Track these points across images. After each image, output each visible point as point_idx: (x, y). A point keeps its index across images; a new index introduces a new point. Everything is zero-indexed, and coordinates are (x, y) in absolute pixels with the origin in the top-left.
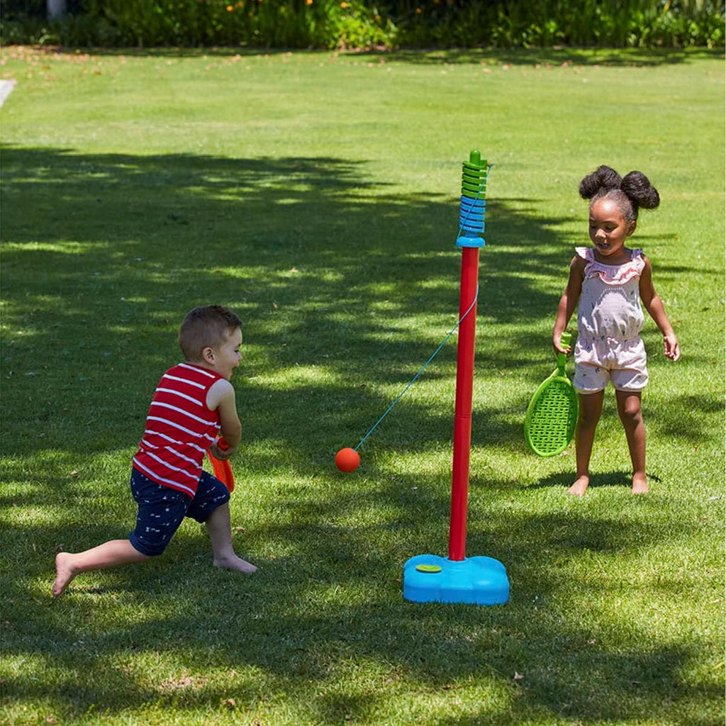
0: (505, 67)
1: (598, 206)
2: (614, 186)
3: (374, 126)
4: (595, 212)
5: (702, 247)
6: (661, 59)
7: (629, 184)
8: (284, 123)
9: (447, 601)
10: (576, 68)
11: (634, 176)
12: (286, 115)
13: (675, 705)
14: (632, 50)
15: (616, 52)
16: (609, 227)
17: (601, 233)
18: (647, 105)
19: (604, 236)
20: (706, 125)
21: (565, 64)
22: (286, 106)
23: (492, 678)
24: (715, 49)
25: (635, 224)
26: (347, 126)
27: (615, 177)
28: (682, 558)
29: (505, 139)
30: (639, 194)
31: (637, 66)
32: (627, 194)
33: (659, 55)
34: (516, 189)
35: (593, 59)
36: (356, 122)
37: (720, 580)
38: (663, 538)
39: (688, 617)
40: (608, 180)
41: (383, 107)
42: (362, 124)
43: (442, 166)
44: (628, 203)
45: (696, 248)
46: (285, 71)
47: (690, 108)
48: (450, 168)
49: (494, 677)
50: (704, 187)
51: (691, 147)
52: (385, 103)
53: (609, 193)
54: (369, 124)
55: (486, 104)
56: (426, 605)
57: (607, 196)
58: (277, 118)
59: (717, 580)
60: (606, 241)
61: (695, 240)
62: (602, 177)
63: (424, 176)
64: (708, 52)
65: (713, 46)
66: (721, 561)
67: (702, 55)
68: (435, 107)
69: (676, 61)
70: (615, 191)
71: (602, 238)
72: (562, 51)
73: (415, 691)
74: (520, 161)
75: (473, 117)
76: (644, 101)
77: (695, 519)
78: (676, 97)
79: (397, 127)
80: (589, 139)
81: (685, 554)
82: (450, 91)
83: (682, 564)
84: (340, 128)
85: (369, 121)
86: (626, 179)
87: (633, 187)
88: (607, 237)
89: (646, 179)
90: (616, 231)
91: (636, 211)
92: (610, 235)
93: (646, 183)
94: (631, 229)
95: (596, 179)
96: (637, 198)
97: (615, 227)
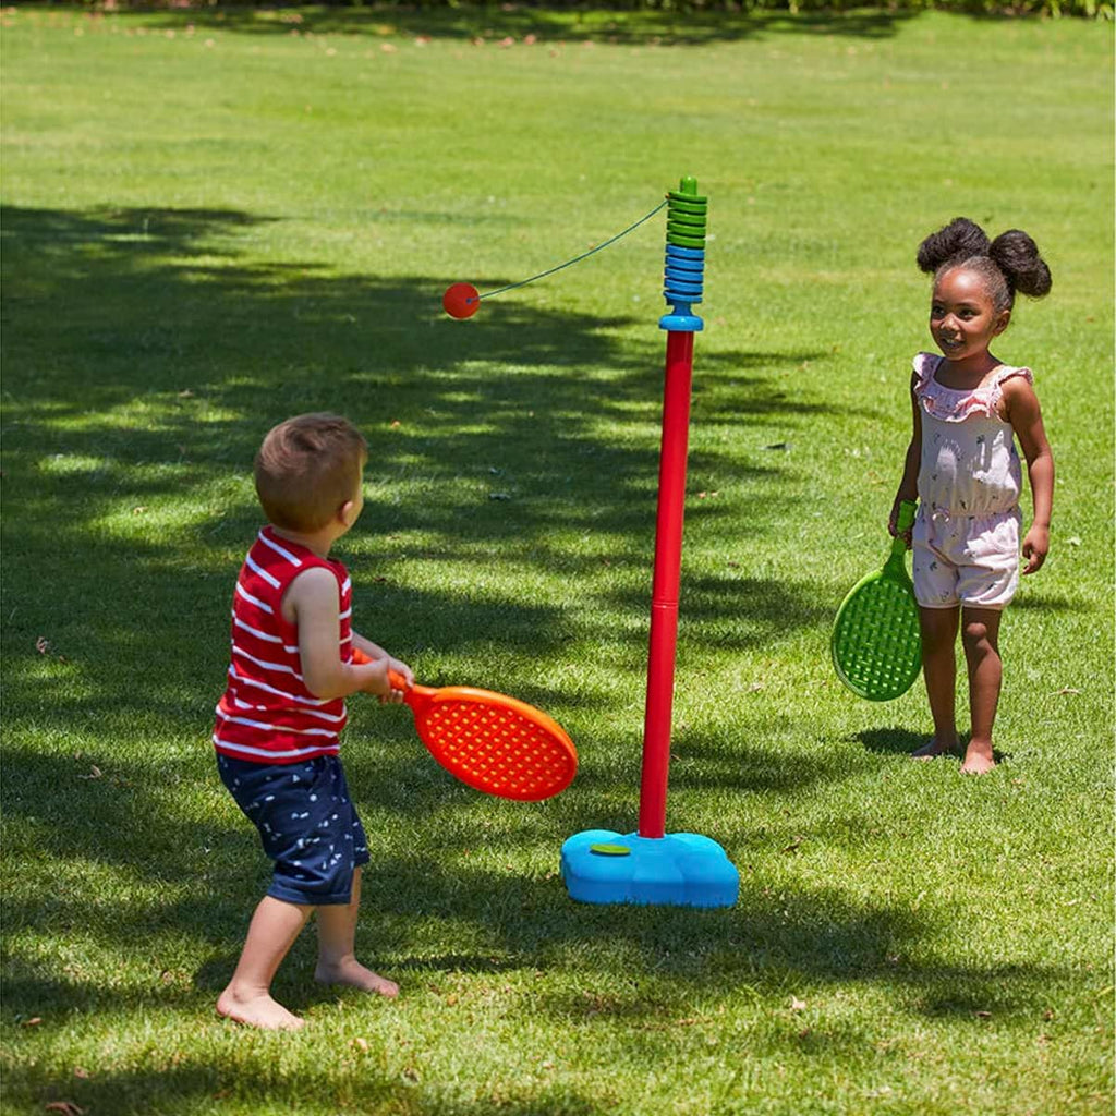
0: (420, 42)
1: (950, 278)
2: (977, 252)
3: (225, 145)
4: (944, 287)
5: (883, 364)
6: (706, 31)
7: (1005, 247)
8: (55, 138)
9: (644, 902)
10: (550, 46)
11: (1013, 235)
12: (47, 123)
13: (1054, 1046)
14: (650, 14)
15: (621, 17)
16: (965, 312)
17: (952, 321)
18: (701, 116)
19: (956, 327)
20: (823, 153)
21: (531, 38)
22: (48, 106)
23: (755, 1008)
24: (805, 15)
25: (1008, 316)
26: (174, 145)
27: (979, 237)
28: (997, 841)
29: (470, 173)
30: (1019, 266)
31: (664, 44)
32: (999, 264)
33: (703, 24)
34: (521, 260)
35: (579, 28)
36: (187, 138)
37: (1069, 873)
38: (959, 813)
39: (1034, 925)
40: (969, 240)
41: (227, 112)
42: (201, 142)
43: (375, 219)
44: (1000, 281)
45: (873, 364)
46: (14, 44)
47: (782, 123)
48: (391, 223)
49: (759, 1006)
50: (854, 261)
51: (808, 191)
52: (227, 105)
53: (969, 261)
54: (212, 142)
55: (411, 109)
56: (611, 908)
57: (965, 263)
58: (40, 128)
59: (1064, 873)
60: (958, 337)
61: (866, 351)
62: (959, 236)
63: (349, 235)
64: (791, 19)
65: (800, 9)
66: (1063, 846)
67: (783, 25)
68: (319, 113)
69: (734, 36)
70: (977, 259)
71: (953, 330)
72: (520, 14)
73: (640, 1028)
74: (510, 212)
75: (395, 132)
76: (695, 108)
77: (1002, 785)
78: (752, 102)
79: (264, 149)
80: (622, 176)
81: (1001, 835)
82: (338, 85)
83: (1000, 851)
84: (164, 148)
85: (207, 136)
86: (1001, 240)
87: (1011, 252)
88: (962, 331)
89: (1033, 242)
90: (976, 320)
91: (1012, 294)
92: (966, 324)
93: (1031, 249)
94: (1001, 323)
95: (950, 237)
96: (1016, 273)
97: (976, 313)
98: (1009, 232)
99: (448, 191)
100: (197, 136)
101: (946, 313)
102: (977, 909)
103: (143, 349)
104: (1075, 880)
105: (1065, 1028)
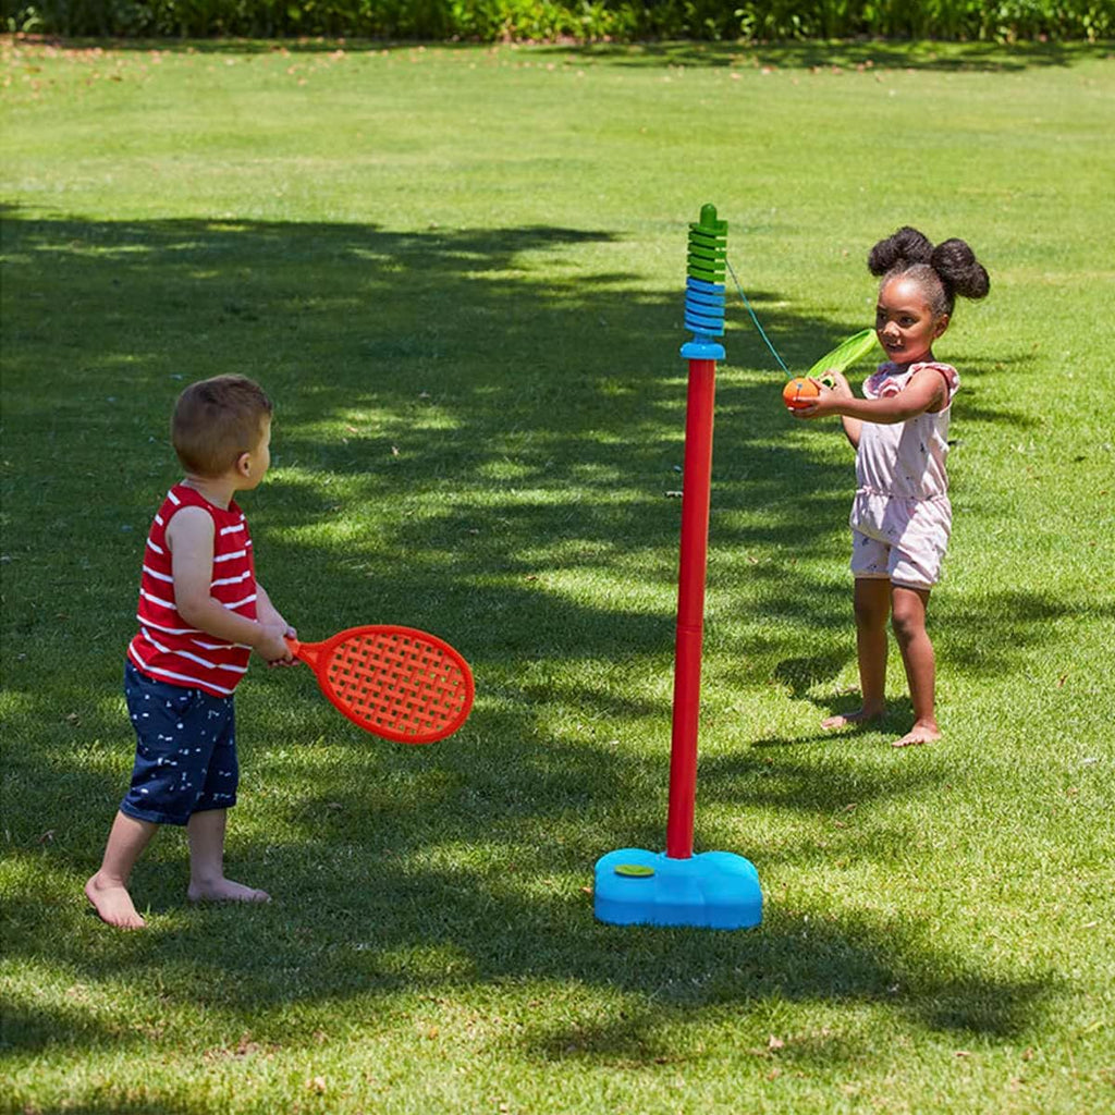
0: (765, 71)
1: (891, 286)
2: (920, 259)
3: (556, 164)
4: (886, 294)
5: (1075, 360)
7: (943, 256)
8: (409, 159)
10: (878, 73)
11: (950, 245)
12: (414, 146)
13: (1025, 1090)
14: (981, 46)
16: (906, 319)
17: (892, 328)
18: (990, 132)
19: (897, 334)
20: (1085, 164)
21: (861, 67)
22: (416, 132)
23: (733, 1045)
24: (1099, 43)
25: (947, 320)
26: (512, 164)
27: (922, 245)
28: (1038, 855)
29: (764, 186)
30: (956, 274)
32: (938, 272)
34: (780, 265)
36: (526, 158)
37: (1098, 890)
38: (1009, 824)
39: (1047, 949)
40: (911, 250)
41: (570, 134)
42: (536, 162)
43: (663, 229)
44: (938, 286)
45: (1066, 361)
46: (413, 77)
47: (1059, 138)
48: (676, 233)
49: (737, 1044)
50: (1080, 264)
51: (1060, 199)
52: (575, 128)
53: (910, 268)
54: (547, 161)
55: (734, 130)
56: (630, 929)
57: (906, 272)
58: (402, 151)
59: (1093, 891)
60: (899, 342)
61: (1064, 349)
62: (903, 244)
64: (1087, 48)
66: (1100, 861)
68: (653, 134)
70: (920, 266)
72: (856, 45)
73: (612, 1066)
74: (787, 222)
75: (712, 150)
76: (987, 126)
77: (1060, 793)
78: (1038, 120)
79: (591, 166)
80: (898, 187)
81: (1043, 848)
82: (677, 109)
83: (1038, 865)
84: (502, 167)
85: (547, 156)
86: (940, 249)
87: (948, 261)
88: (901, 336)
89: (969, 250)
90: (915, 327)
91: (950, 300)
92: (906, 332)
93: (969, 257)
94: (940, 326)
95: (893, 246)
96: (953, 280)
97: (915, 320)
98: (949, 241)
99: (738, 203)
100: (536, 156)
101: (888, 321)
102: (995, 931)
103: (403, 353)
104: (1102, 898)
105: (1042, 1069)
